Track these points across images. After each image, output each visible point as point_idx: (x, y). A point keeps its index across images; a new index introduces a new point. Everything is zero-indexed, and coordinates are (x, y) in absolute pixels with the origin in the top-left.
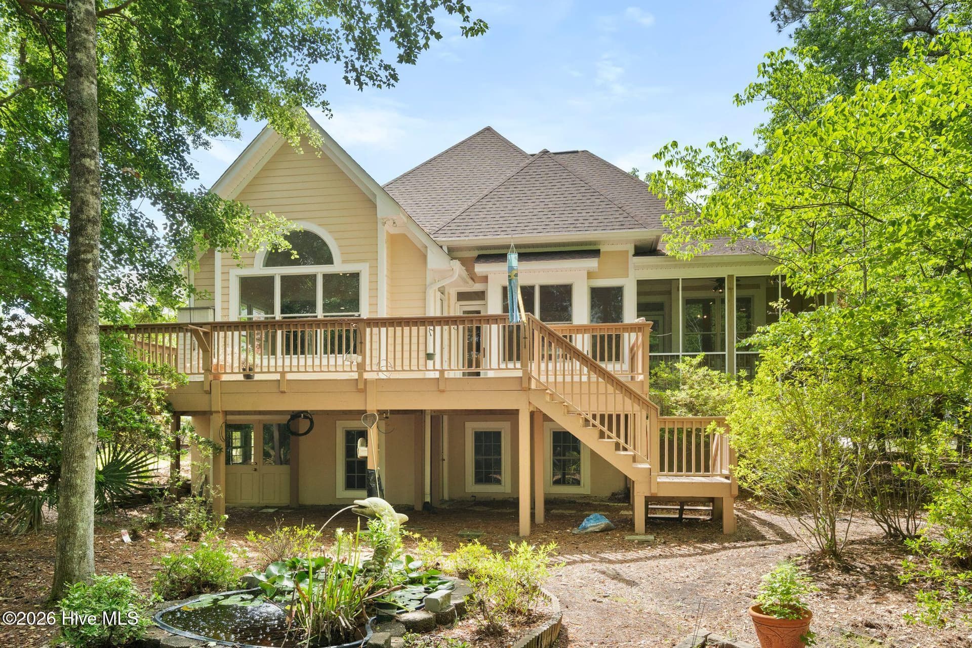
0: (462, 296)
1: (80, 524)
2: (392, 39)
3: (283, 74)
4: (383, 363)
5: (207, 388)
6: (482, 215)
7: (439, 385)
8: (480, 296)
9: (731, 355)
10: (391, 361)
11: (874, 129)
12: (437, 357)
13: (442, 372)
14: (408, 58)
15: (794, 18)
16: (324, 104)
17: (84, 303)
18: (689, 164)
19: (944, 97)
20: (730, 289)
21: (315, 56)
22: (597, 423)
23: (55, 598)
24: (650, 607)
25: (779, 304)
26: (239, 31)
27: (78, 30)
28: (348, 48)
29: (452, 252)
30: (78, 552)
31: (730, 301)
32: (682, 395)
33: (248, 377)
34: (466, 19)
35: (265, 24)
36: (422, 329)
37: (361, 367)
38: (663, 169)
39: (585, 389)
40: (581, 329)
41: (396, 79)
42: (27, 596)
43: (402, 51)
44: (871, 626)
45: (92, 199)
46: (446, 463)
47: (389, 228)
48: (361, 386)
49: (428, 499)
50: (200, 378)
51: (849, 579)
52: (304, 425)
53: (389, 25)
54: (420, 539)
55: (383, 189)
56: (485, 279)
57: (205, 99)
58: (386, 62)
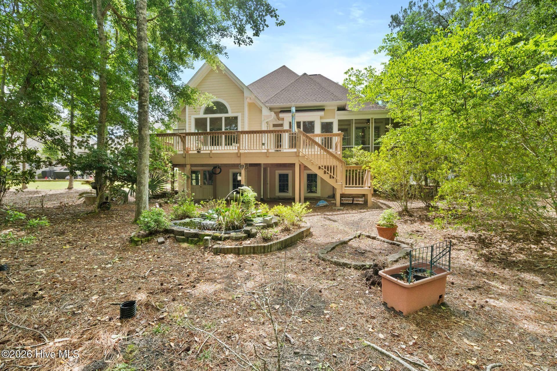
0: (274, 126)
1: (144, 196)
2: (251, 27)
3: (211, 43)
4: (247, 147)
5: (184, 156)
6: (282, 96)
7: (267, 154)
8: (281, 125)
9: (372, 146)
10: (249, 146)
11: (424, 60)
12: (266, 145)
13: (268, 150)
14: (256, 34)
15: (397, 26)
16: (226, 53)
17: (144, 120)
18: (357, 76)
19: (450, 48)
20: (372, 123)
21: (223, 36)
22: (323, 168)
23: (136, 221)
24: (341, 228)
25: (389, 126)
26: (195, 27)
27: (141, 24)
28: (234, 32)
29: (271, 109)
30: (143, 205)
31: (372, 127)
32: (354, 160)
33: (198, 152)
34: (277, 19)
35: (205, 24)
36: (261, 134)
37: (239, 148)
38: (348, 78)
39: (319, 157)
40: (318, 135)
41: (252, 42)
42: (126, 221)
43: (254, 32)
44: (418, 232)
45: (146, 84)
46: (268, 185)
47: (248, 100)
48: (239, 155)
49: (262, 197)
50: (182, 152)
51: (411, 219)
52: (218, 170)
53: (250, 23)
54: (261, 204)
55: (247, 87)
56: (283, 119)
57: (183, 52)
58: (249, 36)
